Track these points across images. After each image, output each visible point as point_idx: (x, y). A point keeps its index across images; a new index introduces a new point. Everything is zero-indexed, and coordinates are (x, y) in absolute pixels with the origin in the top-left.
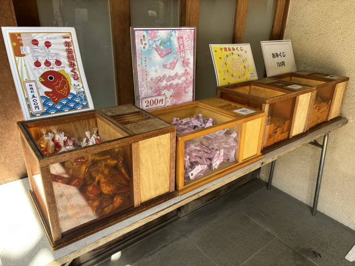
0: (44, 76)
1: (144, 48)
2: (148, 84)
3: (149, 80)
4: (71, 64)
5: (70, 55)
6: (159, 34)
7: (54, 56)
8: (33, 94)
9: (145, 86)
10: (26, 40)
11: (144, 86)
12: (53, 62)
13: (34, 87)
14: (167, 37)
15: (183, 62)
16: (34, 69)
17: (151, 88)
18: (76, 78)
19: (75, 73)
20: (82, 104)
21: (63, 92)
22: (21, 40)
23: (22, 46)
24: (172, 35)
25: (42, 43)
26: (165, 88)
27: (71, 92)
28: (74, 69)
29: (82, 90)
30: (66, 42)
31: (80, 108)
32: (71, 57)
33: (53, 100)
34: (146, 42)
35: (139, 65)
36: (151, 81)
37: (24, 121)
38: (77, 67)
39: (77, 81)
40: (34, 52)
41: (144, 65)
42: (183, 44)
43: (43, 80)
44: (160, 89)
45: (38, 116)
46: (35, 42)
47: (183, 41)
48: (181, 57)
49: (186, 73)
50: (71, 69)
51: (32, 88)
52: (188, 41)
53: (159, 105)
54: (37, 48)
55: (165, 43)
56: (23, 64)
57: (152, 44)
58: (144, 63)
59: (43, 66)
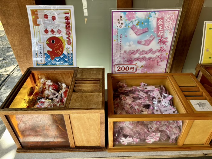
0: (49, 39)
1: (120, 27)
2: (122, 55)
3: (122, 52)
4: (68, 33)
5: (68, 26)
6: (137, 15)
7: (57, 27)
8: (40, 51)
9: (119, 56)
10: (40, 15)
11: (117, 56)
12: (56, 30)
13: (42, 46)
14: (146, 18)
15: (160, 40)
16: (44, 35)
17: (124, 58)
18: (69, 43)
19: (69, 39)
20: (69, 62)
21: (58, 52)
22: (37, 14)
23: (38, 18)
24: (151, 16)
25: (50, 17)
26: (137, 60)
27: (63, 53)
28: (69, 37)
29: (71, 52)
30: (66, 17)
31: (67, 65)
32: (68, 28)
33: (51, 57)
34: (123, 22)
35: (115, 40)
36: (124, 53)
37: (33, 67)
38: (71, 35)
39: (69, 45)
40: (45, 23)
41: (119, 40)
42: (163, 25)
43: (48, 43)
44: (132, 60)
45: (41, 66)
46: (46, 16)
47: (163, 22)
48: (158, 36)
49: (162, 50)
50: (67, 36)
51: (41, 47)
52: (169, 22)
53: (129, 71)
54: (47, 21)
55: (142, 23)
56: (38, 31)
57: (129, 24)
58: (119, 38)
59: (50, 33)
